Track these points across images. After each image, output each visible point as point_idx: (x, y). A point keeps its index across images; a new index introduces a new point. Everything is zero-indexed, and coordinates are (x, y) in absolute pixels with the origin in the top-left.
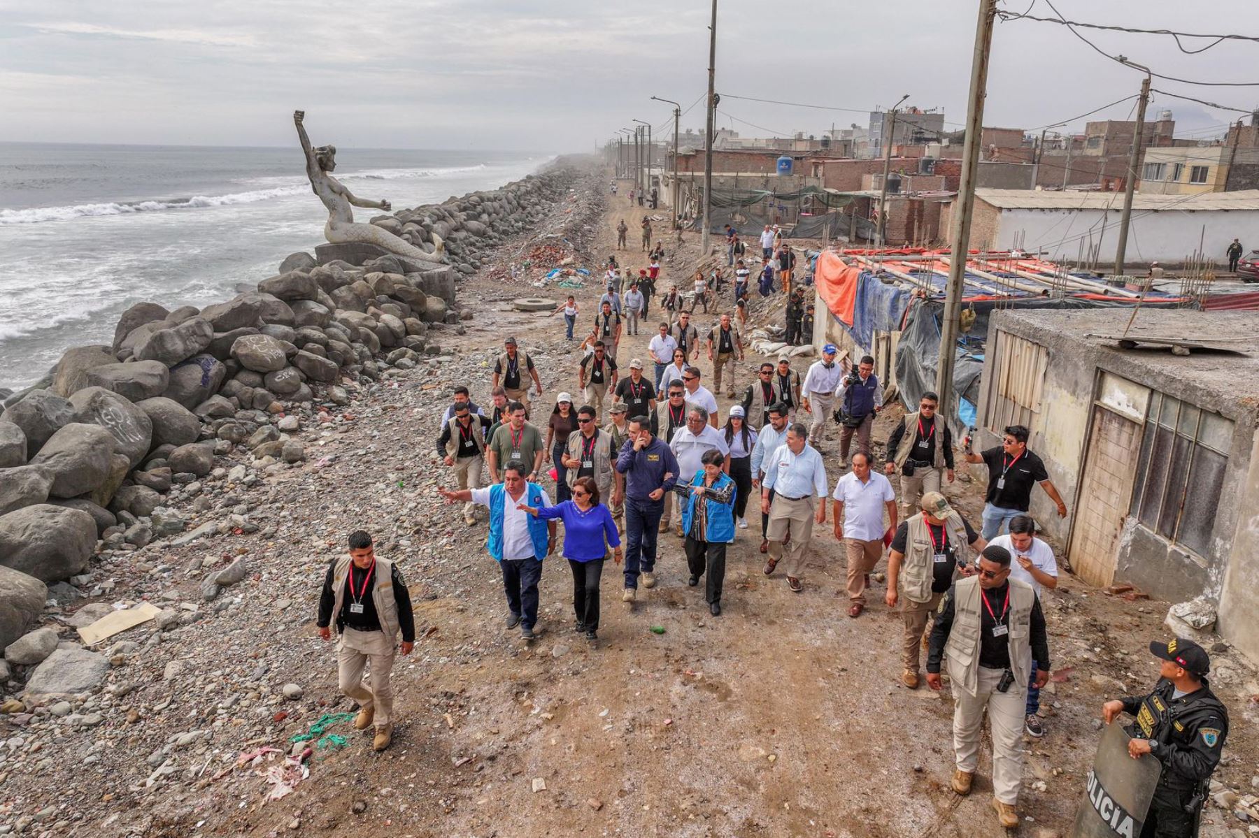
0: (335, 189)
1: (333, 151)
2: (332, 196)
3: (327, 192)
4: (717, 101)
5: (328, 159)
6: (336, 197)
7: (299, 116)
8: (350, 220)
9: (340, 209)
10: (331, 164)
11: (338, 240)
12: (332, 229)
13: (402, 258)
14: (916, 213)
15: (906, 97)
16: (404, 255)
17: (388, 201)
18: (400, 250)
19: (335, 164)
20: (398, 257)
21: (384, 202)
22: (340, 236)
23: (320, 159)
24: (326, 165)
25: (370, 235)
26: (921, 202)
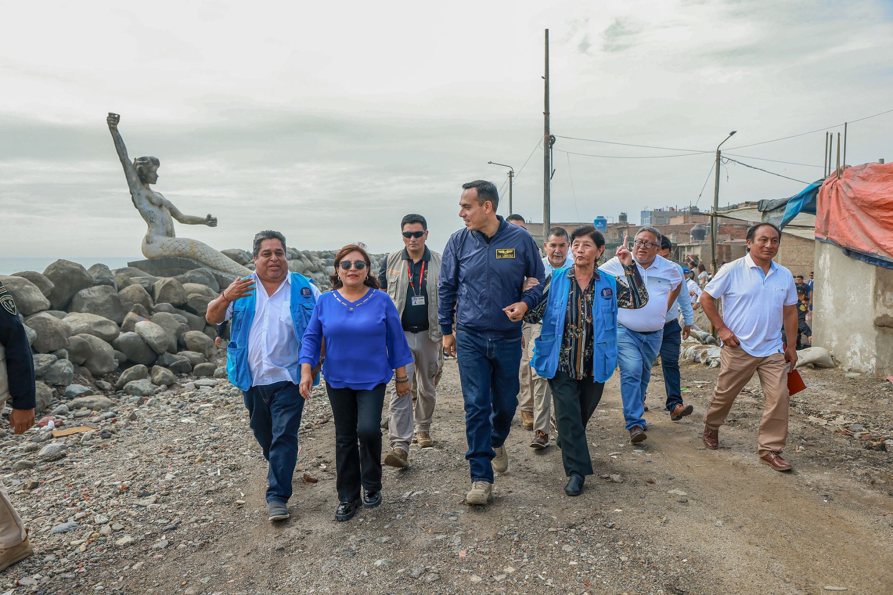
0: (154, 200)
1: (156, 163)
2: (151, 208)
3: (146, 204)
4: (553, 142)
5: (149, 170)
6: (155, 209)
7: (113, 120)
8: (170, 233)
9: (158, 222)
10: (152, 175)
11: (153, 255)
12: (148, 242)
13: (220, 273)
14: (724, 256)
15: (732, 133)
16: (225, 271)
17: (213, 216)
18: (221, 265)
19: (157, 176)
20: (215, 272)
21: (209, 216)
22: (157, 250)
23: (140, 169)
24: (146, 176)
25: (188, 249)
26: (728, 247)
